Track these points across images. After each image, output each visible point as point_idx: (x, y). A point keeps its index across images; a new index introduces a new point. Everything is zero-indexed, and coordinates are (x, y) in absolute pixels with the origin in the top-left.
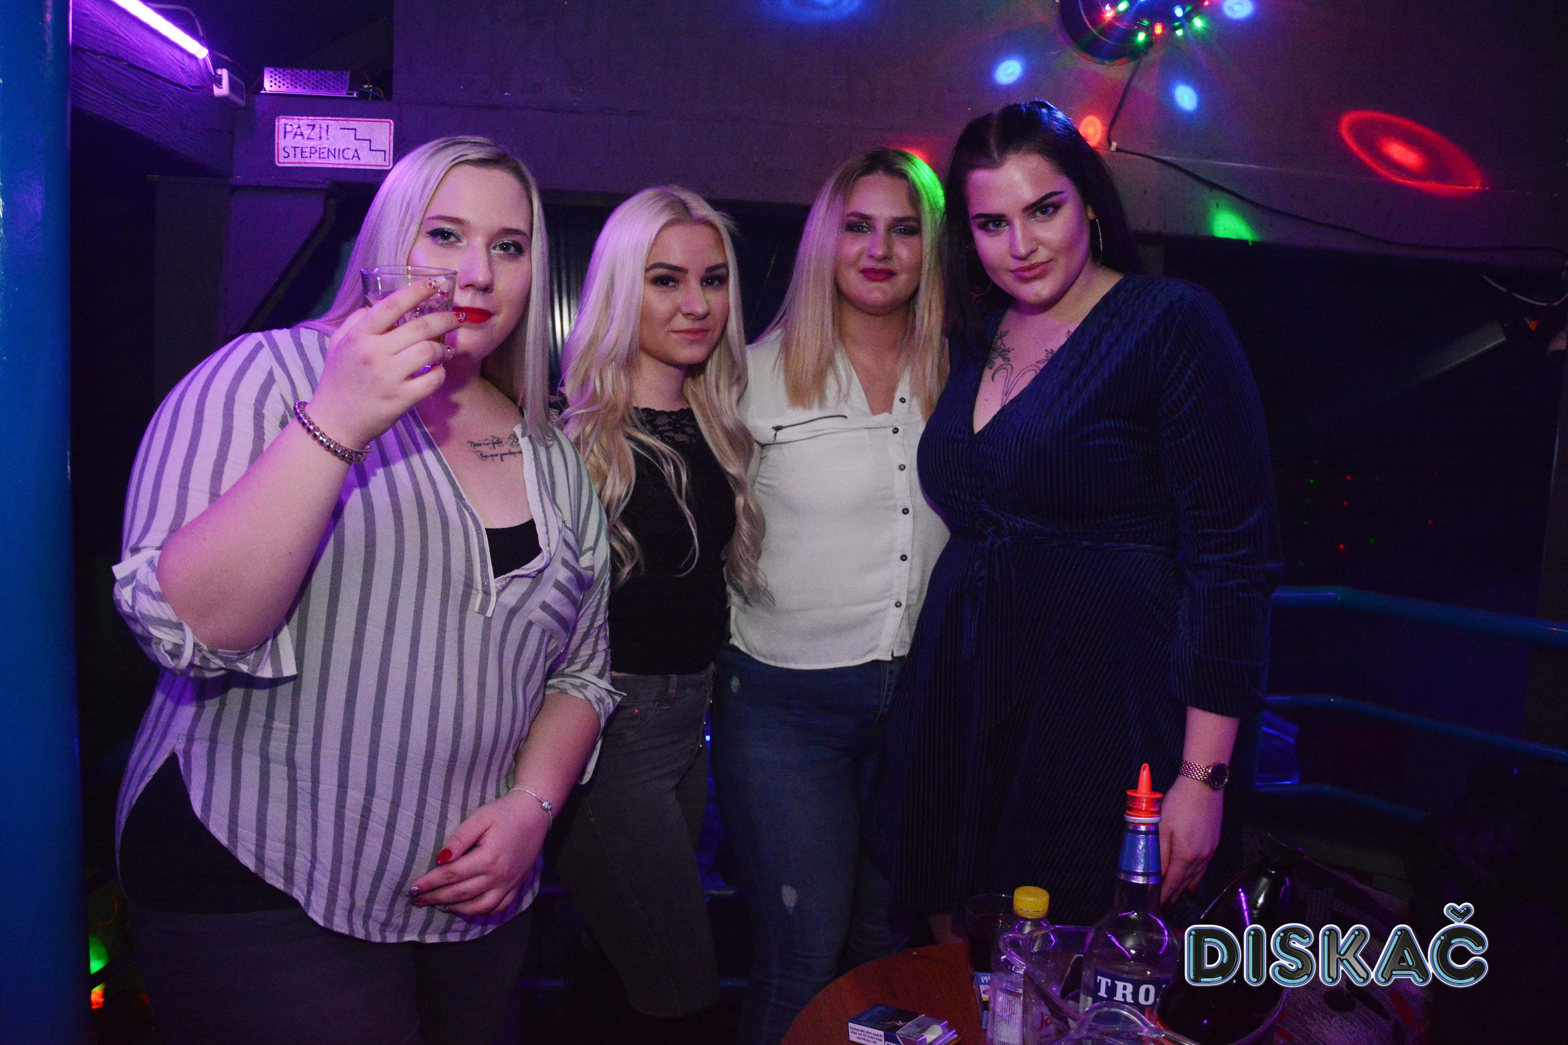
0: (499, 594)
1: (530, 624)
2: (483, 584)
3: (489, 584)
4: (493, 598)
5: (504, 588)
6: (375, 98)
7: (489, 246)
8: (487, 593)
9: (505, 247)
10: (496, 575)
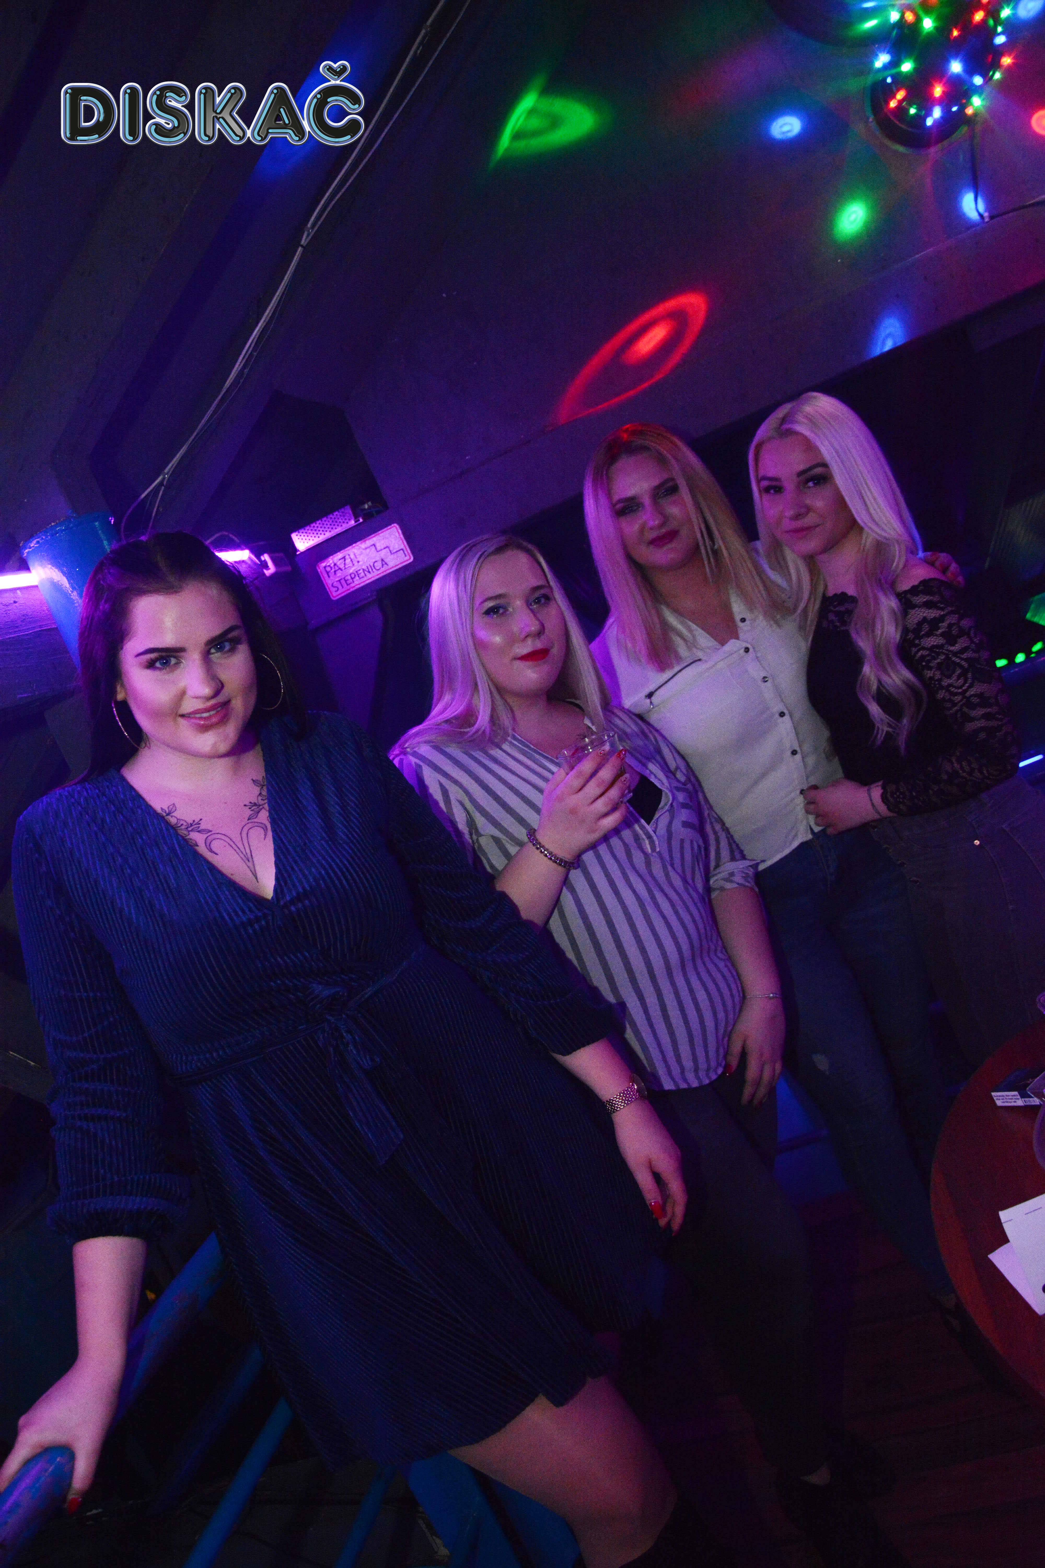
0: (655, 832)
1: (682, 841)
2: (645, 834)
3: (647, 830)
4: (655, 838)
5: (656, 828)
6: (378, 512)
7: (528, 604)
8: (649, 837)
9: (538, 601)
10: (648, 824)
